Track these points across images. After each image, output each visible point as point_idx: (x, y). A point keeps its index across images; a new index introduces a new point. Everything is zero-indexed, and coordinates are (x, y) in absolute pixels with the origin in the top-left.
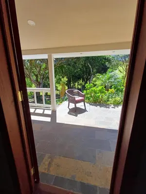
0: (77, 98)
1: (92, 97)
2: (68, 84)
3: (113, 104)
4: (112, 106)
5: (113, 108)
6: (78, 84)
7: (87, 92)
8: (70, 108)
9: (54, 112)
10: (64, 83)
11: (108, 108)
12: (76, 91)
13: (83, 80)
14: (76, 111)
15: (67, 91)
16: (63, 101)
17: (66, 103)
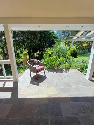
0: (38, 67)
1: (48, 64)
2: (29, 54)
3: (65, 69)
4: (65, 70)
5: (65, 72)
6: (37, 54)
7: (44, 61)
8: (32, 76)
9: (16, 83)
10: (26, 54)
11: (62, 72)
12: (36, 60)
13: (40, 51)
14: (37, 80)
15: (28, 62)
16: (26, 69)
17: (28, 71)
